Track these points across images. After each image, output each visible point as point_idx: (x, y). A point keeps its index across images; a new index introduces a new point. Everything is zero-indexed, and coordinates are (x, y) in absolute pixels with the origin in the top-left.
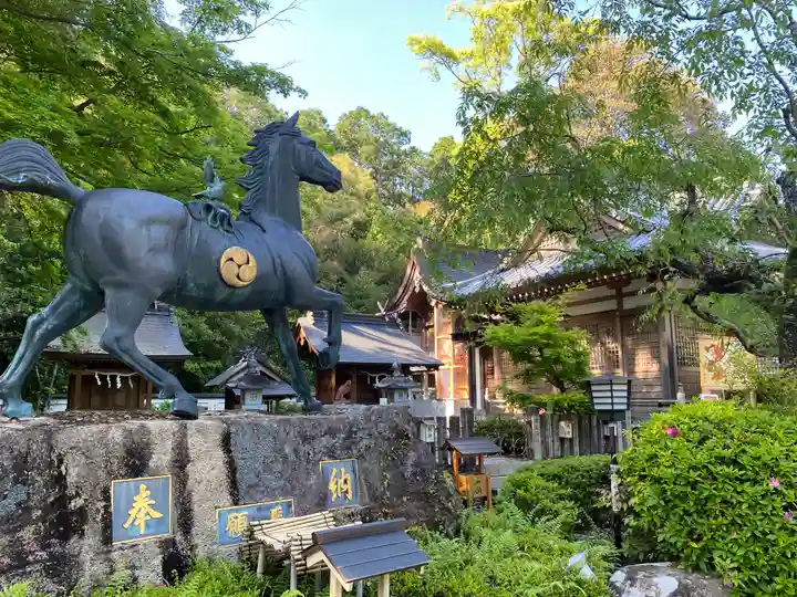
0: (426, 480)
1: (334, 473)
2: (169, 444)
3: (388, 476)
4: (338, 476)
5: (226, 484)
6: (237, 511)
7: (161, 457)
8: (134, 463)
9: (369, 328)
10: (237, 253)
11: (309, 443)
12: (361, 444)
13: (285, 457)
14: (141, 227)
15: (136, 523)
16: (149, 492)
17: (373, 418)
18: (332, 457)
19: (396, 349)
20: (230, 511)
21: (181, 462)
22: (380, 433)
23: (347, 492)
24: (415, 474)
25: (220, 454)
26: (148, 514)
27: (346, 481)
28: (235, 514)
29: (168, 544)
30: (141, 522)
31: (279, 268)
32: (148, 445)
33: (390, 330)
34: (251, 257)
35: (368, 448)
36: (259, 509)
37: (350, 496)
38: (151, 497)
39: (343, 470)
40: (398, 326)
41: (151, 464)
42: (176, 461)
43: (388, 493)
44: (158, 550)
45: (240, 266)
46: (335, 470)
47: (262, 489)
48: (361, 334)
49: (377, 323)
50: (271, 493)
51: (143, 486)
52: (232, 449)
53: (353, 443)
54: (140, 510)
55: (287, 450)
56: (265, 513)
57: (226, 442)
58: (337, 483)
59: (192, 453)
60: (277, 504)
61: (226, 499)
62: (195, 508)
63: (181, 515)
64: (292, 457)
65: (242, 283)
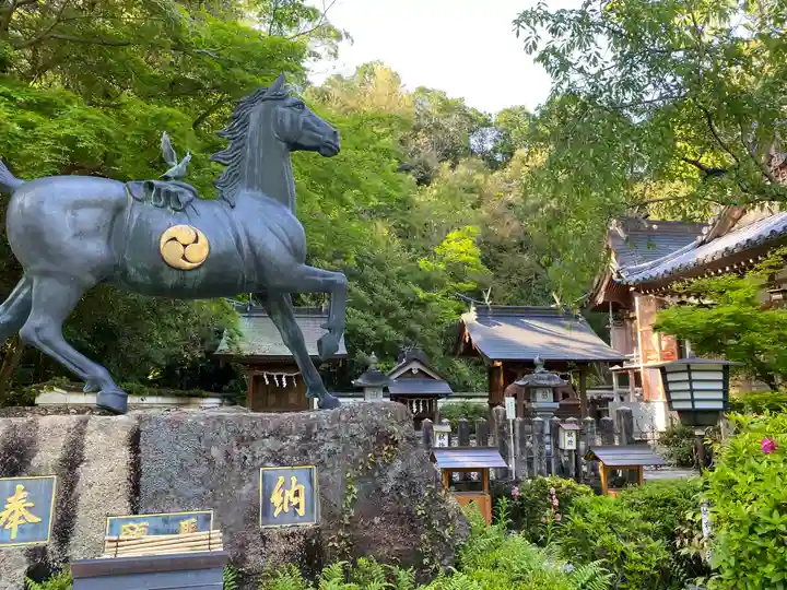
0: (415, 497)
1: (280, 484)
2: (61, 441)
3: (355, 490)
4: (286, 486)
5: (124, 489)
6: (134, 520)
7: (48, 455)
8: (12, 461)
9: (541, 321)
10: (183, 231)
11: (247, 446)
12: (322, 448)
13: (211, 461)
14: (65, 211)
15: (7, 527)
16: (26, 493)
17: (343, 418)
18: (279, 462)
19: (573, 344)
20: (128, 520)
21: (71, 463)
22: (352, 436)
23: (298, 506)
24: (397, 489)
25: (123, 455)
26: (22, 517)
27: (297, 494)
28: (131, 524)
29: (37, 553)
30: (14, 526)
31: (245, 246)
32: (32, 442)
33: (568, 323)
34: (201, 235)
35: (331, 454)
36: (165, 521)
37: (301, 512)
38: (28, 499)
39: (294, 479)
40: (577, 317)
41: (35, 463)
42: (64, 461)
43: (352, 511)
44: (24, 559)
45: (185, 246)
46: (281, 479)
47: (172, 496)
48: (529, 328)
49: (551, 316)
50: (185, 503)
51: (20, 487)
52: (142, 449)
53: (310, 448)
54: (13, 512)
55: (215, 452)
56: (173, 526)
57: (135, 441)
58: (283, 495)
59: (87, 453)
60: (189, 517)
61: (122, 507)
62: (80, 514)
63: (62, 520)
64: (221, 461)
65: (188, 265)
